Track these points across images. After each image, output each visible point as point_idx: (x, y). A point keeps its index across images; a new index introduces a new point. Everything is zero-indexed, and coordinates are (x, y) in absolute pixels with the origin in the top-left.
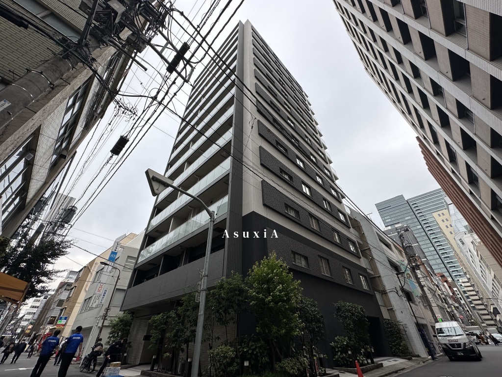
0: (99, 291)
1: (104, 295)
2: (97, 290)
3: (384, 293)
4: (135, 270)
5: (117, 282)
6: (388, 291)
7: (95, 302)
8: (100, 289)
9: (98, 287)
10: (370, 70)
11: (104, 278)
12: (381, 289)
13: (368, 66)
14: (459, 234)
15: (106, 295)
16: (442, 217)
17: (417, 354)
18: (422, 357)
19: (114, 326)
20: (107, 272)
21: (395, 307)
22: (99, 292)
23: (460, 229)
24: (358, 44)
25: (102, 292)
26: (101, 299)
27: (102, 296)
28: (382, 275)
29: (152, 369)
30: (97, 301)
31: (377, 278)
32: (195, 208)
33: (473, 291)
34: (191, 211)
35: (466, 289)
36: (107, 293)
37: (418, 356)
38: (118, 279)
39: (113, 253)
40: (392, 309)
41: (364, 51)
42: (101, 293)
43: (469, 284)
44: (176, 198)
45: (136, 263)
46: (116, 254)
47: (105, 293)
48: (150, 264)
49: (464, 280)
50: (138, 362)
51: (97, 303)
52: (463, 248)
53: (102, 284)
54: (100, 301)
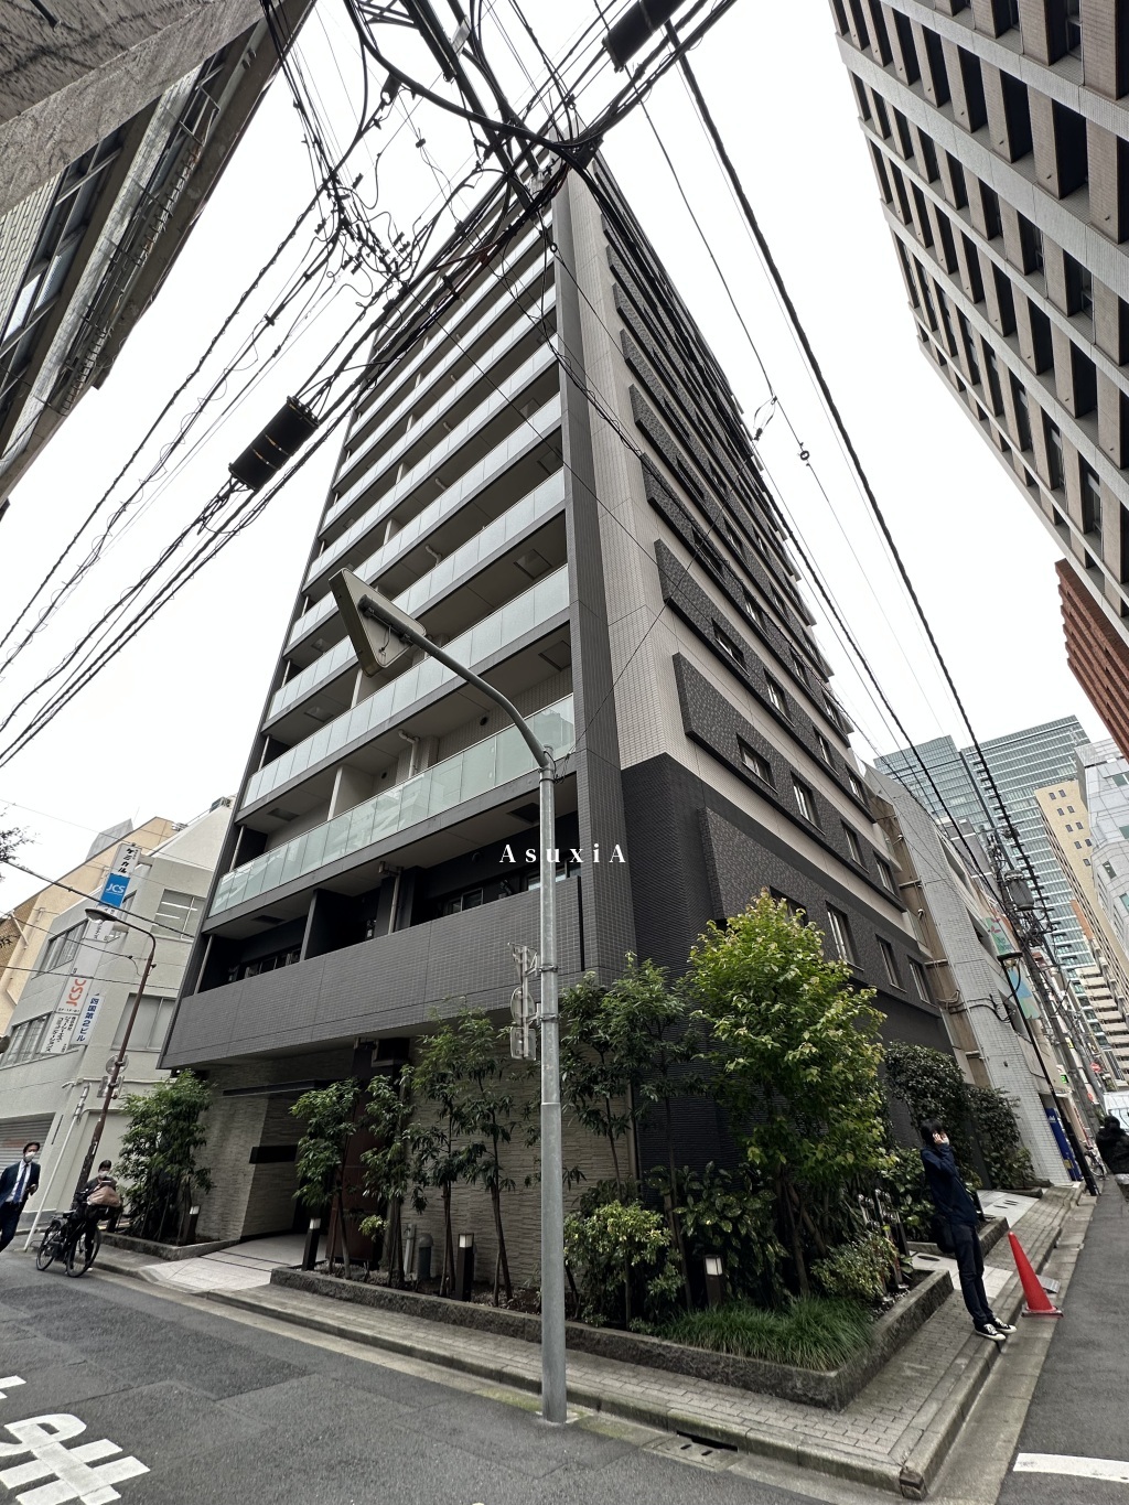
0: (72, 1001)
1: (89, 1016)
2: (65, 998)
3: (957, 1010)
4: (203, 937)
5: (146, 975)
6: (967, 1006)
7: (60, 1037)
8: (75, 996)
9: (68, 990)
10: (939, 343)
11: (88, 960)
12: (949, 999)
13: (935, 328)
14: (1106, 849)
15: (96, 1013)
16: (1060, 802)
17: (1045, 1178)
18: (1057, 1184)
19: (141, 1118)
20: (95, 939)
21: (987, 1052)
22: (72, 1007)
23: (1108, 836)
24: (915, 248)
25: (82, 1005)
26: (80, 1027)
27: (83, 1019)
28: (952, 961)
29: (310, 1263)
30: (67, 1034)
31: (938, 969)
32: (421, 741)
33: (1108, 997)
34: (407, 749)
35: (1089, 993)
36: (99, 1006)
37: (1048, 1184)
38: (150, 965)
39: (113, 879)
40: (978, 1054)
41: (935, 271)
42: (78, 1008)
43: (1100, 981)
44: (346, 707)
45: (206, 916)
46: (125, 882)
47: (92, 1009)
48: (263, 918)
49: (1088, 971)
50: (237, 1230)
51: (66, 1040)
52: (1110, 887)
53: (81, 981)
54: (77, 1034)
